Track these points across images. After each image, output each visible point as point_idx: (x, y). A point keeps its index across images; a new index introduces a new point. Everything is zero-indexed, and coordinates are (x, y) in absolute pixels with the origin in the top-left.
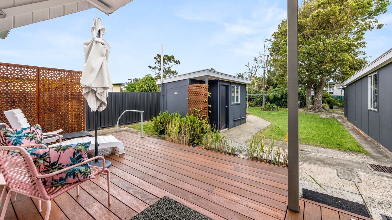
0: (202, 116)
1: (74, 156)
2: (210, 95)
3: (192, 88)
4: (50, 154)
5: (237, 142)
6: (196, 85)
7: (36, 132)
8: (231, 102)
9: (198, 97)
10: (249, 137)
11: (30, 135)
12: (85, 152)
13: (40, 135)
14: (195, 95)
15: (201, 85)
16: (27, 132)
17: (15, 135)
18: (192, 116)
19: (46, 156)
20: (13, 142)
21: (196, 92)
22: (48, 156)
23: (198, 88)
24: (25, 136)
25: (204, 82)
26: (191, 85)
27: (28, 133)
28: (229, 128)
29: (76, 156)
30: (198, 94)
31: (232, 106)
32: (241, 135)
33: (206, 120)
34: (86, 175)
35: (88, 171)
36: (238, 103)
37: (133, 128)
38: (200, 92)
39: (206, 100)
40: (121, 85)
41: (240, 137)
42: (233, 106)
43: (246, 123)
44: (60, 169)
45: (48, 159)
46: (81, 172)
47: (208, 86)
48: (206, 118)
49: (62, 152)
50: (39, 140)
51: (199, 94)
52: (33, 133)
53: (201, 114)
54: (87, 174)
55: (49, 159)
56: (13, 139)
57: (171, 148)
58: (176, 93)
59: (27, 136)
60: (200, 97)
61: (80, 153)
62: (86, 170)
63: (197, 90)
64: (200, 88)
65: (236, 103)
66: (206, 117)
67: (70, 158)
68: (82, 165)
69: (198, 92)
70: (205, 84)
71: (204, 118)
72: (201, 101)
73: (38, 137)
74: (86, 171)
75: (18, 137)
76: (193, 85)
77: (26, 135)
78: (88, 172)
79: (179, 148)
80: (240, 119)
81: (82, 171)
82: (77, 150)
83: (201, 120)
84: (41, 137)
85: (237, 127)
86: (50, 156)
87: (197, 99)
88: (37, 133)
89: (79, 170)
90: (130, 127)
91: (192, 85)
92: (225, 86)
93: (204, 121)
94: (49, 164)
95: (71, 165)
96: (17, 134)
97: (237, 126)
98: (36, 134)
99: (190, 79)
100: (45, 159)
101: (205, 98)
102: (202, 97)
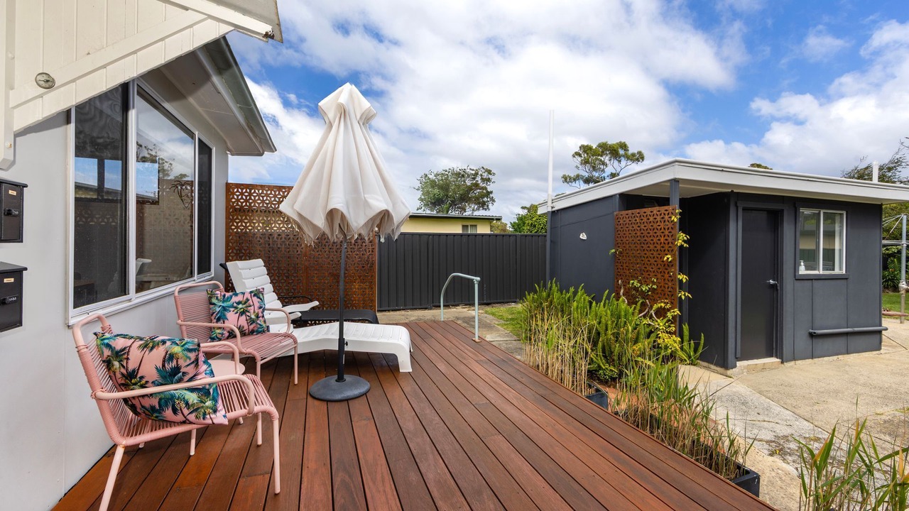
0: (655, 307)
1: (164, 366)
2: (684, 241)
3: (627, 221)
4: (130, 353)
5: (808, 416)
6: (638, 211)
7: (250, 301)
8: (796, 269)
9: (645, 247)
10: (879, 410)
11: (240, 306)
12: (185, 361)
13: (256, 308)
14: (636, 240)
15: (655, 212)
16: (237, 301)
17: (221, 304)
18: (623, 304)
19: (124, 354)
20: (217, 315)
21: (639, 234)
22: (125, 356)
23: (645, 220)
24: (232, 306)
25: (664, 201)
26: (624, 213)
27: (239, 303)
28: (781, 358)
29: (168, 367)
30: (646, 238)
31: (798, 284)
32: (836, 392)
33: (669, 321)
34: (201, 413)
35: (207, 404)
36: (837, 271)
37: (493, 314)
38: (651, 232)
39: (669, 256)
40: (493, 219)
41: (830, 400)
42: (808, 284)
43: (879, 349)
44: (143, 387)
45: (125, 361)
46: (187, 404)
47: (680, 214)
48: (669, 315)
49: (147, 352)
50: (253, 317)
51: (649, 239)
52: (245, 303)
53: (655, 301)
54: (203, 411)
55: (127, 362)
56: (218, 309)
57: (519, 386)
58: (583, 236)
59: (236, 308)
60: (652, 247)
61: (175, 361)
62: (202, 402)
63: (642, 226)
64: (651, 219)
65: (821, 272)
66: (669, 310)
67: (157, 368)
68: (192, 390)
69: (645, 233)
70: (666, 208)
71: (661, 313)
72: (652, 261)
73: (252, 311)
74: (202, 405)
75: (223, 307)
76: (630, 212)
77: (235, 305)
78: (207, 407)
79: (542, 391)
80: (847, 334)
81: (190, 402)
82: (170, 354)
83: (651, 317)
84: (256, 312)
85: (826, 359)
86: (129, 357)
87: (642, 254)
88: (252, 304)
89: (184, 398)
90: (486, 312)
91: (627, 212)
92: (765, 212)
93: (660, 323)
94: (127, 370)
95: (162, 385)
96: (224, 302)
97: (831, 358)
98: (250, 306)
99: (622, 195)
100: (121, 361)
101: (666, 252)
102: (659, 247)
